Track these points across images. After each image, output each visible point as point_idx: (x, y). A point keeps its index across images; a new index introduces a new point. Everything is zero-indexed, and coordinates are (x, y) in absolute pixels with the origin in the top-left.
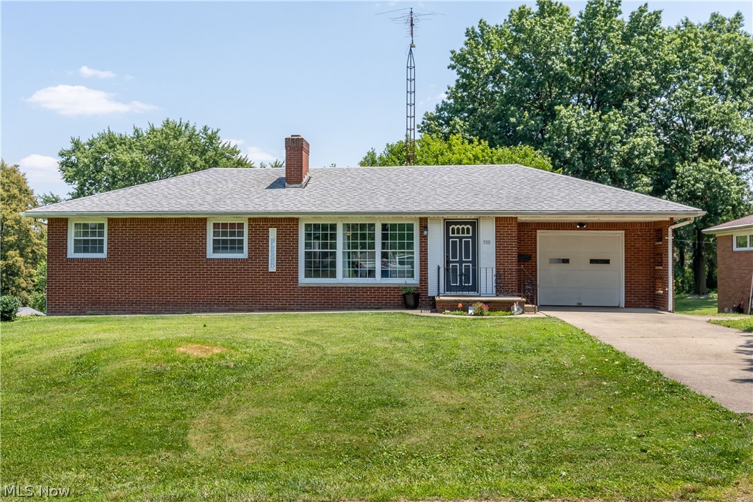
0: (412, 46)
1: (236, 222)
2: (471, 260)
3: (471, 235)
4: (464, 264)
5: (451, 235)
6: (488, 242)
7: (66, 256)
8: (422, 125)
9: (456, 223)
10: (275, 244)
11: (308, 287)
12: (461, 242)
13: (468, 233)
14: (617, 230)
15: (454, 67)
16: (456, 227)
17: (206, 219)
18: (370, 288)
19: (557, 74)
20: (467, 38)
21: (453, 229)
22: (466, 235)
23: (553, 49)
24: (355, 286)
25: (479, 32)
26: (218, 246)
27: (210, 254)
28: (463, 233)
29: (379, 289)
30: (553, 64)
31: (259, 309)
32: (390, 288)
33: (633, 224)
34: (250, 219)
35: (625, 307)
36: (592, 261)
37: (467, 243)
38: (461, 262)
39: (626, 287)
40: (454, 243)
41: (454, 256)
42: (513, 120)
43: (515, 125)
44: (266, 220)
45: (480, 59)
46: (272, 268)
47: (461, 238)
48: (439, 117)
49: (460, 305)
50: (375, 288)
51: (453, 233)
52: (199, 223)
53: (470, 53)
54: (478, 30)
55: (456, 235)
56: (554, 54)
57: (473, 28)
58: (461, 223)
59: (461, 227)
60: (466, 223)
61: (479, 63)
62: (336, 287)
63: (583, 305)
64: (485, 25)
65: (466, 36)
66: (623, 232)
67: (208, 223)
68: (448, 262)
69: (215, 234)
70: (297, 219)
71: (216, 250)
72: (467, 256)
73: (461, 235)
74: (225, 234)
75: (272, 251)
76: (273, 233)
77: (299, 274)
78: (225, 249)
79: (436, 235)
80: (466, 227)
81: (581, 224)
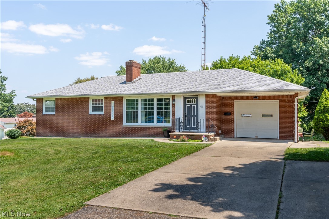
0: (204, 16)
1: (100, 99)
2: (196, 115)
3: (196, 103)
4: (192, 117)
5: (187, 103)
6: (202, 107)
7: (42, 113)
8: (253, 52)
9: (189, 98)
10: (114, 108)
11: (127, 127)
12: (191, 106)
13: (195, 102)
14: (275, 100)
15: (269, 23)
16: (189, 100)
17: (89, 98)
18: (151, 128)
19: (319, 22)
20: (275, 9)
21: (188, 100)
22: (194, 103)
23: (316, 10)
24: (145, 127)
25: (281, 5)
26: (94, 109)
27: (91, 113)
28: (192, 102)
29: (155, 128)
30: (316, 17)
31: (108, 136)
32: (160, 128)
33: (283, 96)
34: (104, 98)
35: (279, 139)
36: (263, 116)
37: (194, 107)
38: (191, 116)
39: (279, 129)
40: (188, 107)
41: (188, 113)
42: (294, 46)
43: (296, 49)
44: (110, 98)
45: (279, 18)
46: (112, 119)
47: (191, 105)
48: (262, 47)
49: (175, 137)
50: (153, 128)
51: (188, 102)
52: (86, 100)
53: (276, 16)
54: (280, 5)
55: (189, 103)
56: (317, 12)
57: (278, 4)
58: (191, 98)
59: (191, 100)
60: (193, 98)
61: (279, 20)
62: (137, 127)
63: (258, 137)
64: (283, 2)
65: (275, 8)
66: (279, 100)
67: (90, 99)
68: (185, 116)
69: (93, 104)
70: (123, 97)
71: (93, 111)
72: (194, 113)
73: (191, 103)
74: (96, 104)
75: (112, 111)
76: (113, 103)
77: (123, 121)
78: (96, 110)
79: (179, 103)
80: (193, 100)
81: (256, 97)
